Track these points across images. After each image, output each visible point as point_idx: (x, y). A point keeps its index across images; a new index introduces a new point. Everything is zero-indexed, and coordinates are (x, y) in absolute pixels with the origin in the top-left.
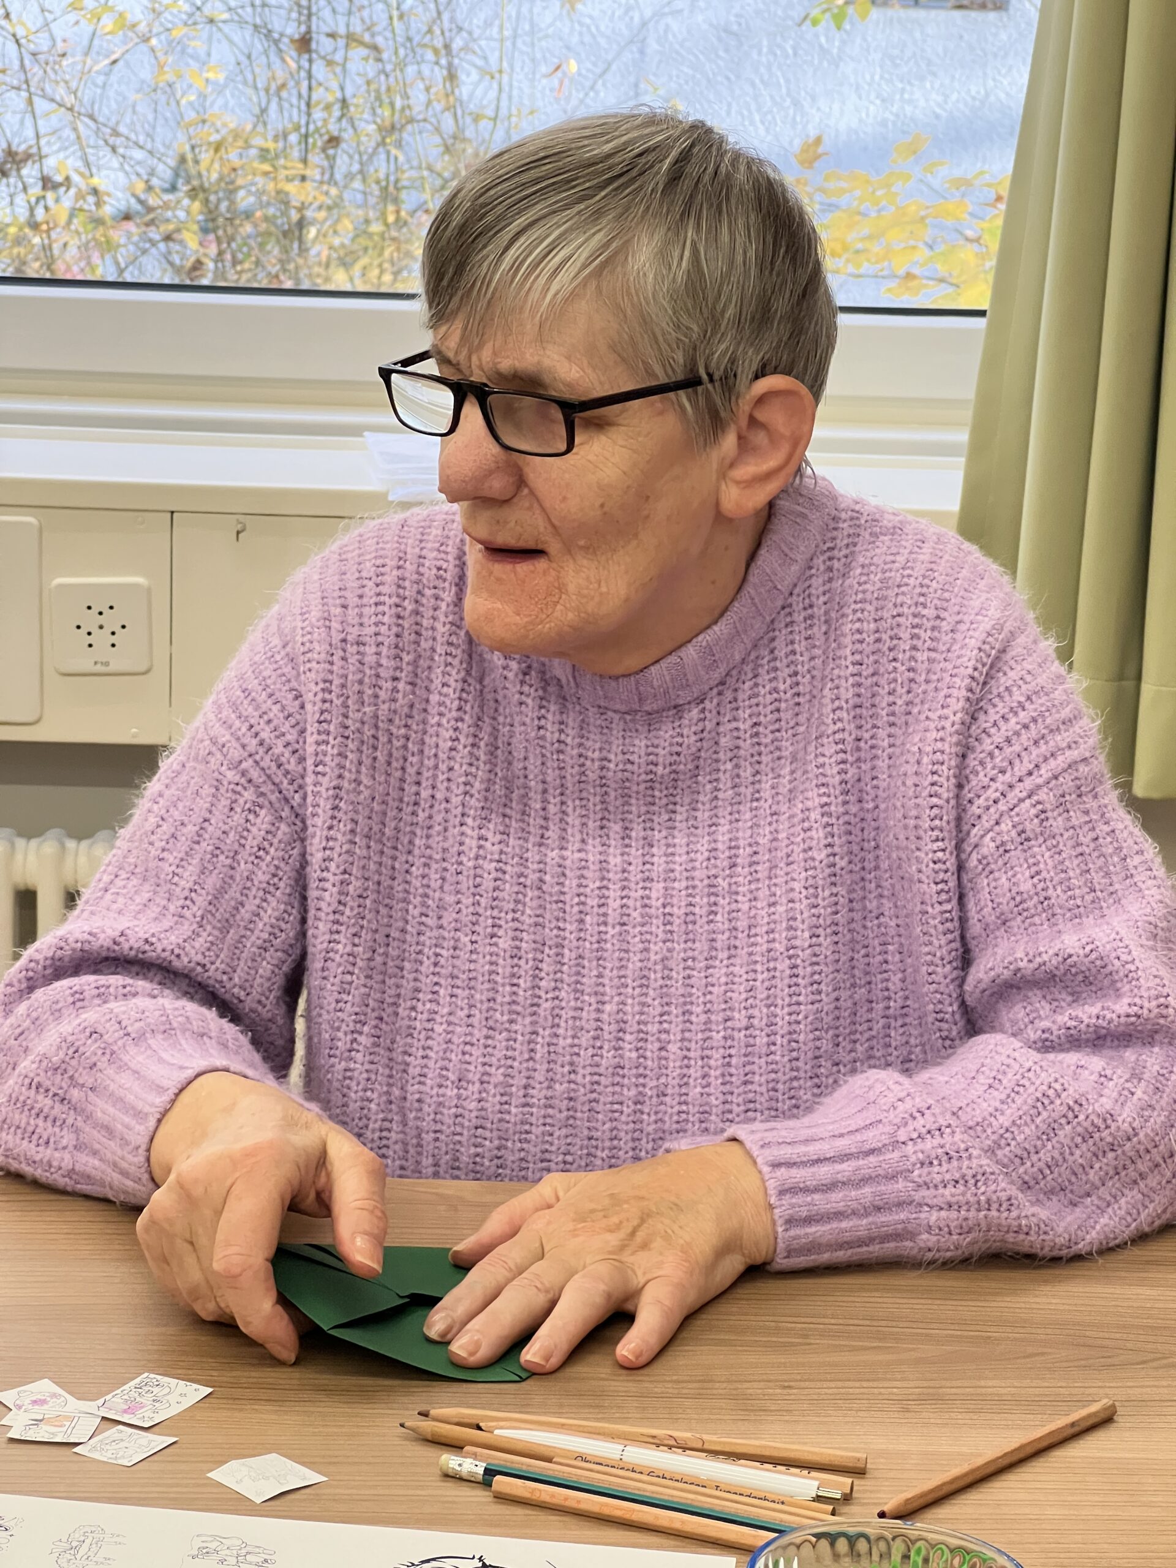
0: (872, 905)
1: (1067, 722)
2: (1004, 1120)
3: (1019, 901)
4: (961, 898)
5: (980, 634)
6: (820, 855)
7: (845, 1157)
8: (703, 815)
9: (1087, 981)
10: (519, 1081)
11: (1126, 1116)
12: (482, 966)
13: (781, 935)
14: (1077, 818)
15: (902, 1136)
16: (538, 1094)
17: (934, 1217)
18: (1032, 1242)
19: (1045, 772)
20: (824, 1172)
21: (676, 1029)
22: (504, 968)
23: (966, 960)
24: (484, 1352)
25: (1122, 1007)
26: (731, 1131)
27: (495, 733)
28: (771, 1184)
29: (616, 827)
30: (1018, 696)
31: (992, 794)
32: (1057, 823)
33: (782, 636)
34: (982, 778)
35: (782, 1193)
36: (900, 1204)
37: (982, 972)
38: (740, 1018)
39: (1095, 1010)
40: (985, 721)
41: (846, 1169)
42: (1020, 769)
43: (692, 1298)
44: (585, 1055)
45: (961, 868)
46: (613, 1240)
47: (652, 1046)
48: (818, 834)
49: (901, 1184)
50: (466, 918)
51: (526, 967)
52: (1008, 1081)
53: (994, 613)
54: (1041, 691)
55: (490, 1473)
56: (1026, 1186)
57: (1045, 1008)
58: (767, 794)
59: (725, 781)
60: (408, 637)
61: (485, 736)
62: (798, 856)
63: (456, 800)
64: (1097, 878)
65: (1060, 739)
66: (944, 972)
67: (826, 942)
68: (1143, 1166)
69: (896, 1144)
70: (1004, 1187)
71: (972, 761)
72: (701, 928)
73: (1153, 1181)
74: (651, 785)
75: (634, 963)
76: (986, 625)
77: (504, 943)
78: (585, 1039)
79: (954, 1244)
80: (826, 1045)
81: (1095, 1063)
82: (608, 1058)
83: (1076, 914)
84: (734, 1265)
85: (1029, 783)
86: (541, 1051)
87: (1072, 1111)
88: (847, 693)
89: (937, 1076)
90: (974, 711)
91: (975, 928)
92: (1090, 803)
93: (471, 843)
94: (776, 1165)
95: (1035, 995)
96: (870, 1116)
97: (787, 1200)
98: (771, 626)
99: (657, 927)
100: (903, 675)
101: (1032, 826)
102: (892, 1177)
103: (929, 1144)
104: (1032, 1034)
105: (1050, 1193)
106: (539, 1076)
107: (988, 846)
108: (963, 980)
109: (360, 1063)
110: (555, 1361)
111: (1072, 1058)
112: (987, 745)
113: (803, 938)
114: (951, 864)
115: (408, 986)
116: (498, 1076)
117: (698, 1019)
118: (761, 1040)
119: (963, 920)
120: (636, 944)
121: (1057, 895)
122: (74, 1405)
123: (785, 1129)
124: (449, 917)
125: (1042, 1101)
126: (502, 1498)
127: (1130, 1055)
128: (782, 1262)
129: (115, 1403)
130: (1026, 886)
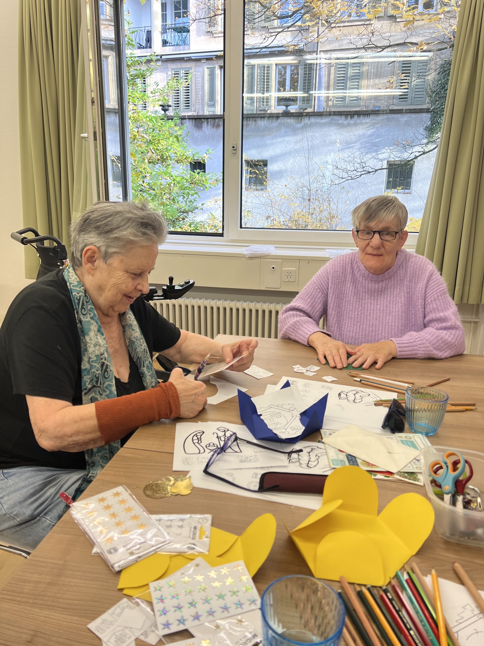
0: (411, 309)
1: (442, 284)
2: (431, 339)
3: (434, 309)
4: (424, 309)
5: (429, 271)
6: (403, 302)
7: (407, 343)
8: (386, 296)
9: (444, 320)
10: (358, 332)
11: (450, 339)
12: (353, 316)
13: (397, 313)
14: (443, 297)
15: (416, 340)
16: (360, 334)
17: (420, 352)
18: (435, 356)
19: (438, 291)
20: (405, 345)
21: (381, 325)
22: (356, 316)
23: (425, 317)
24: (357, 366)
25: (449, 324)
26: (391, 339)
27: (356, 284)
28: (397, 346)
29: (373, 297)
30: (435, 280)
31: (430, 293)
32: (440, 298)
33: (399, 271)
34: (429, 291)
35: (398, 347)
36: (416, 350)
37: (427, 319)
38: (390, 324)
39: (445, 324)
40: (429, 283)
41: (408, 345)
42: (435, 290)
43: (385, 361)
44: (367, 329)
45: (425, 304)
46: (373, 352)
47: (377, 328)
48: (403, 299)
49: (416, 347)
50: (351, 309)
51: (359, 316)
52: (432, 334)
53: (431, 268)
54: (438, 279)
55: (361, 380)
56: (434, 349)
57: (437, 324)
58: (395, 293)
59: (389, 291)
60: (344, 271)
61: (354, 285)
62: (400, 302)
63: (350, 293)
64: (446, 306)
65: (441, 286)
66: (421, 319)
67: (403, 314)
68: (452, 347)
69: (415, 342)
70: (431, 349)
71: (427, 289)
72: (385, 312)
73: (453, 349)
74: (378, 291)
75: (375, 316)
76: (430, 270)
77: (356, 313)
78: (367, 326)
79: (423, 356)
80: (403, 328)
81: (445, 332)
82: (371, 329)
83: (442, 311)
84: (390, 357)
85: (436, 292)
86: (361, 328)
87: (442, 338)
88: (408, 279)
89: (421, 333)
90: (428, 282)
91: (426, 312)
92: (445, 295)
93: (352, 299)
94: (398, 344)
95: (435, 322)
96: (411, 338)
97: (399, 348)
98: (397, 270)
99: (378, 311)
100: (417, 276)
101: (436, 298)
102: (414, 346)
103: (420, 342)
104: (435, 328)
105: (437, 350)
106: (361, 331)
107: (429, 301)
108: (424, 320)
109: (335, 328)
110: (367, 368)
111: (441, 331)
112: (430, 286)
113: (400, 313)
114: (423, 303)
115: (342, 318)
116: (355, 331)
117: (384, 324)
118: (393, 327)
119: (425, 312)
120: (375, 313)
121: (440, 308)
122: (302, 368)
123: (399, 339)
124: (348, 309)
125: (437, 337)
126: (363, 384)
127: (450, 331)
128: (398, 357)
129: (308, 368)
130: (435, 306)
